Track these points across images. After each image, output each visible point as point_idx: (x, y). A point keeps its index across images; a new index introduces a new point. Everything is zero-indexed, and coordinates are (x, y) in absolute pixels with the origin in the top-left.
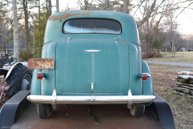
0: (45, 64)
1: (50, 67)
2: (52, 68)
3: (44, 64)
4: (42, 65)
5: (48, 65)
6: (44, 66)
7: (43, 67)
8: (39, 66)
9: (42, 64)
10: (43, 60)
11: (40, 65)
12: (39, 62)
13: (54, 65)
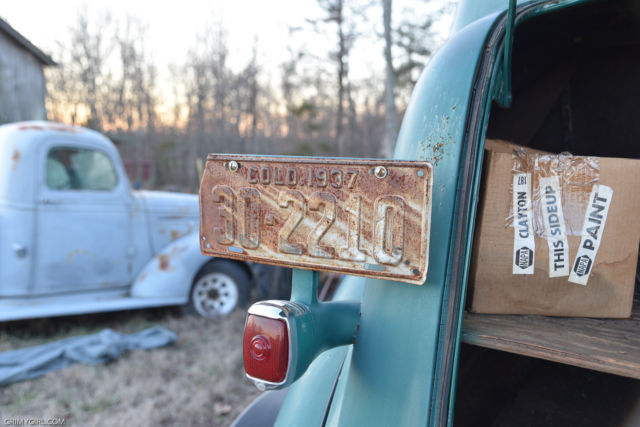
0: (341, 214)
1: (383, 257)
2: (407, 271)
3: (329, 213)
4: (308, 222)
5: (368, 235)
6: (331, 238)
7: (314, 250)
8: (283, 232)
9: (312, 212)
10: (316, 179)
11: (289, 225)
12: (284, 195)
13: (426, 236)
